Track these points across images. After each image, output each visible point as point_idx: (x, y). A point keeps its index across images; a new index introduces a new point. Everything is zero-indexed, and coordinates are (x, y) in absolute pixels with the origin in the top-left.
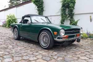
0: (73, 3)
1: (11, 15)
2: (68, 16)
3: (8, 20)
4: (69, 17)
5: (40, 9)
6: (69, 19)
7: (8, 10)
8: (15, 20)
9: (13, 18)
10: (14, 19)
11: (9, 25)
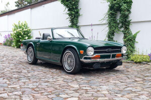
0: (127, 2)
1: (20, 23)
2: (121, 25)
3: (15, 32)
4: (122, 27)
5: (73, 13)
6: (123, 31)
7: (14, 13)
8: (27, 33)
9: (24, 30)
10: (26, 31)
11: (18, 41)
